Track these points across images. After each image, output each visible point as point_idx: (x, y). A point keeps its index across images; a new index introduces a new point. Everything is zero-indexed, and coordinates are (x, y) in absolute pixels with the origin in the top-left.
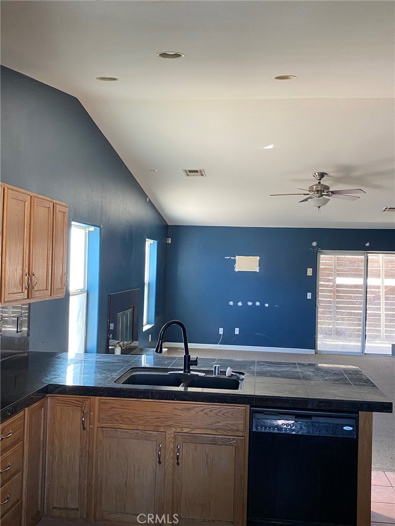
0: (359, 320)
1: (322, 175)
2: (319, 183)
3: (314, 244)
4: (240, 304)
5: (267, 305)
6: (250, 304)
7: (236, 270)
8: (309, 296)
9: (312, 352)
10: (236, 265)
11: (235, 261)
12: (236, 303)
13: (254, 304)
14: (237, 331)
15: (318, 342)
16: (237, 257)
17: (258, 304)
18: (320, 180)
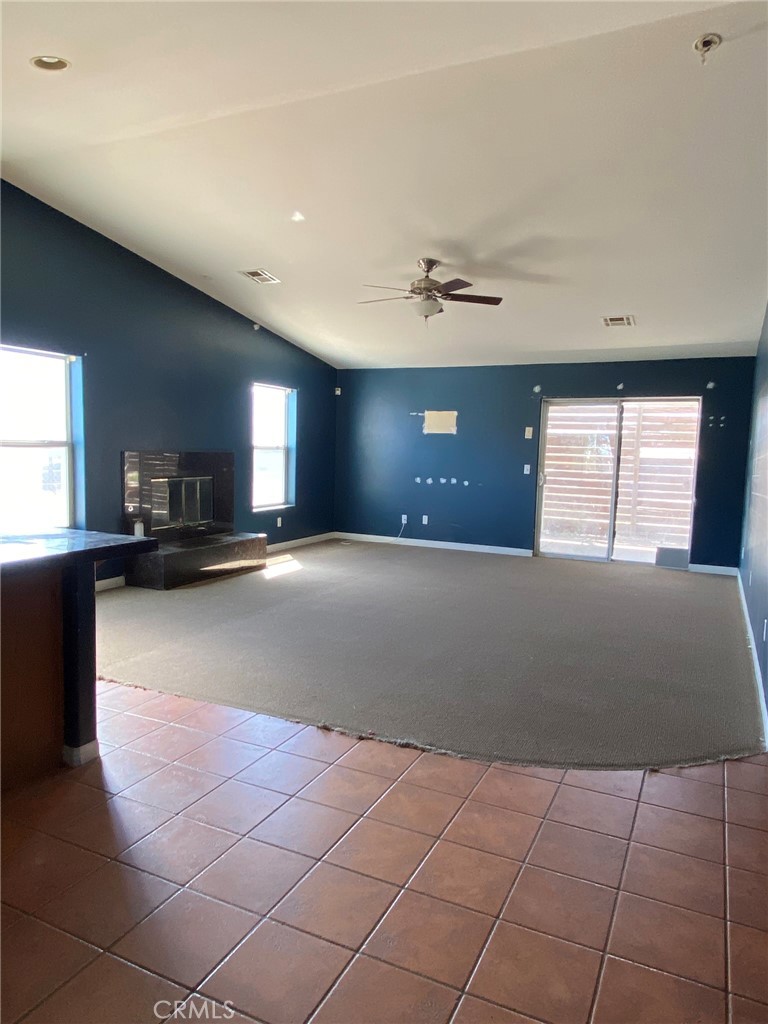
0: (605, 509)
1: (431, 264)
2: (427, 276)
3: (537, 389)
4: (430, 481)
5: (466, 483)
6: (443, 481)
7: (426, 431)
8: (527, 469)
9: (528, 553)
10: (425, 425)
11: (423, 418)
12: (424, 480)
13: (449, 481)
14: (425, 520)
15: (542, 540)
16: (426, 413)
17: (454, 481)
18: (428, 271)
